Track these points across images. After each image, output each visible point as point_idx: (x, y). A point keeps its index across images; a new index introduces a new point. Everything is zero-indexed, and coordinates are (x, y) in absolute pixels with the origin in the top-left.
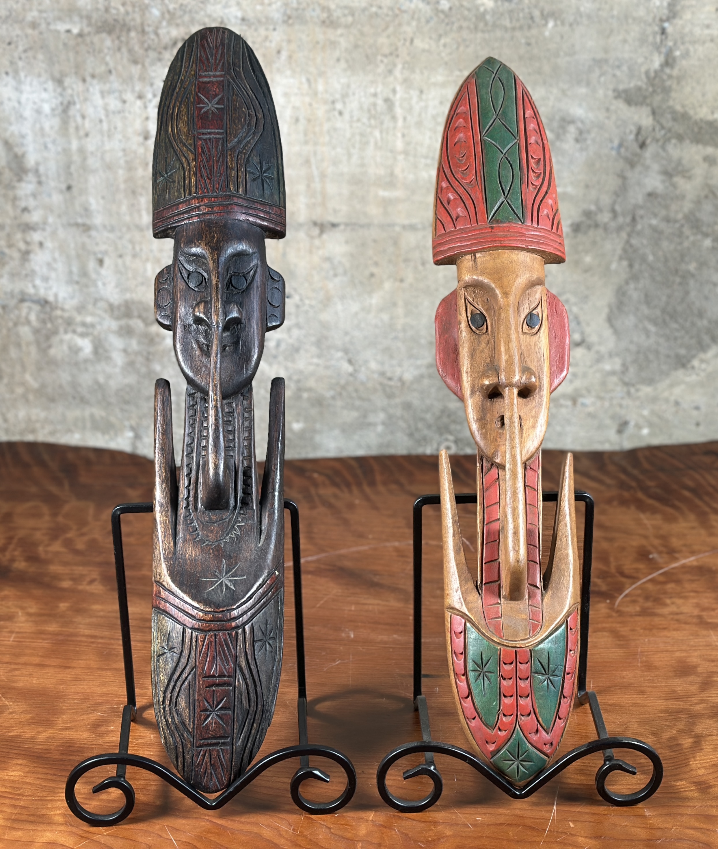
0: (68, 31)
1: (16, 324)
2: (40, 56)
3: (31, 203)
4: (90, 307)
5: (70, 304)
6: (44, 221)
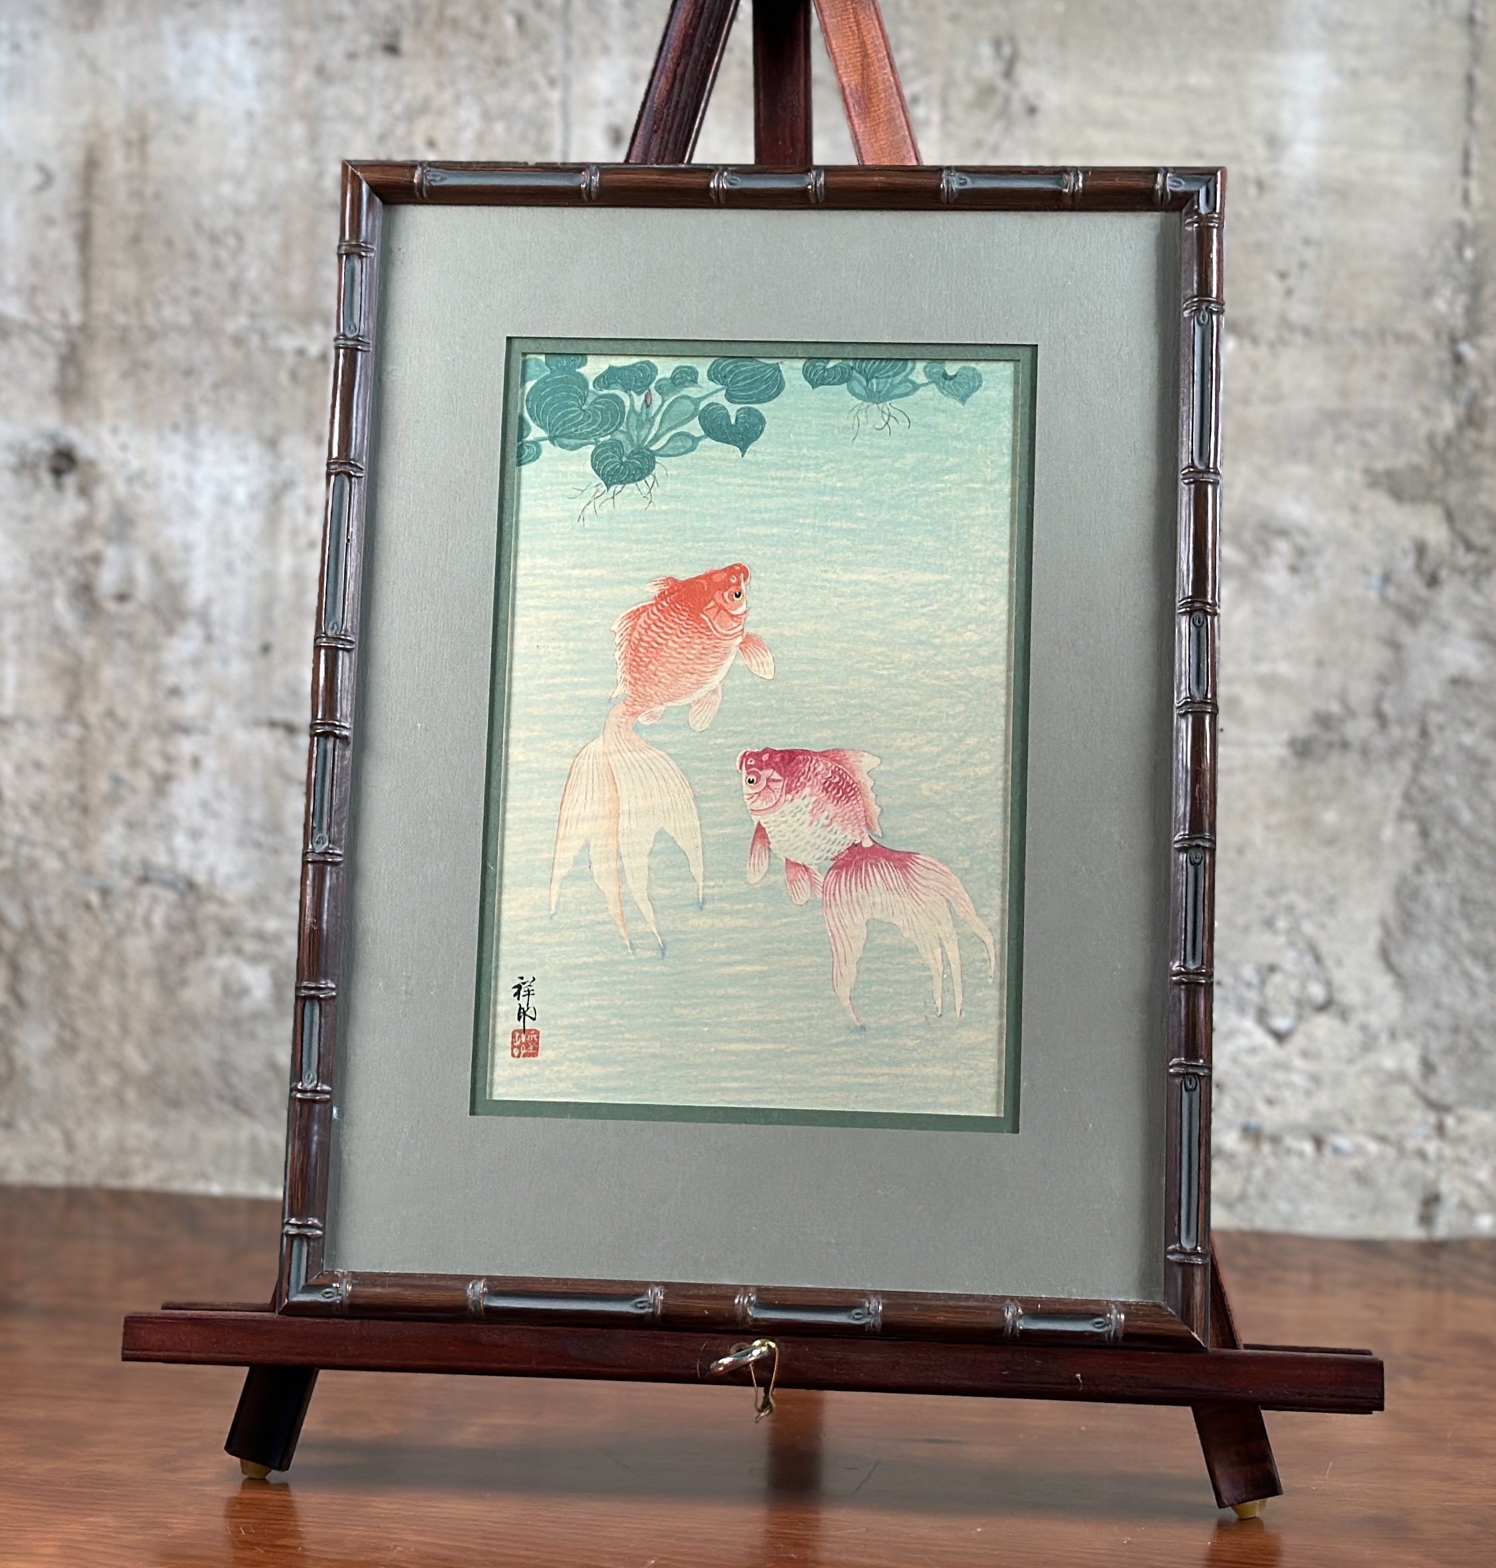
0: (301, 352)
3: (188, 678)
5: (238, 891)
6: (209, 715)
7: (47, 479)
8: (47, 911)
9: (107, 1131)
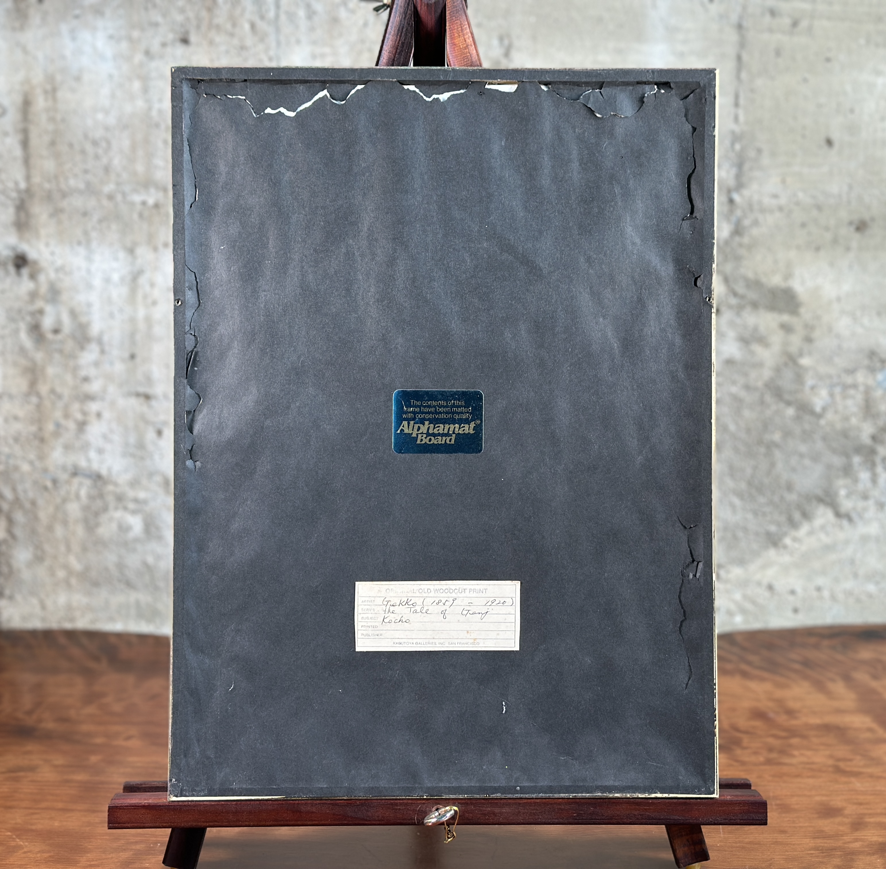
0: (144, 203)
1: (65, 500)
2: (114, 227)
3: (92, 372)
4: (144, 481)
5: (123, 479)
6: (104, 390)
7: (12, 269)
8: (25, 492)
9: (62, 599)
